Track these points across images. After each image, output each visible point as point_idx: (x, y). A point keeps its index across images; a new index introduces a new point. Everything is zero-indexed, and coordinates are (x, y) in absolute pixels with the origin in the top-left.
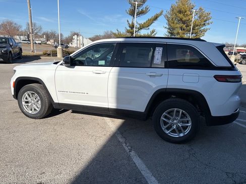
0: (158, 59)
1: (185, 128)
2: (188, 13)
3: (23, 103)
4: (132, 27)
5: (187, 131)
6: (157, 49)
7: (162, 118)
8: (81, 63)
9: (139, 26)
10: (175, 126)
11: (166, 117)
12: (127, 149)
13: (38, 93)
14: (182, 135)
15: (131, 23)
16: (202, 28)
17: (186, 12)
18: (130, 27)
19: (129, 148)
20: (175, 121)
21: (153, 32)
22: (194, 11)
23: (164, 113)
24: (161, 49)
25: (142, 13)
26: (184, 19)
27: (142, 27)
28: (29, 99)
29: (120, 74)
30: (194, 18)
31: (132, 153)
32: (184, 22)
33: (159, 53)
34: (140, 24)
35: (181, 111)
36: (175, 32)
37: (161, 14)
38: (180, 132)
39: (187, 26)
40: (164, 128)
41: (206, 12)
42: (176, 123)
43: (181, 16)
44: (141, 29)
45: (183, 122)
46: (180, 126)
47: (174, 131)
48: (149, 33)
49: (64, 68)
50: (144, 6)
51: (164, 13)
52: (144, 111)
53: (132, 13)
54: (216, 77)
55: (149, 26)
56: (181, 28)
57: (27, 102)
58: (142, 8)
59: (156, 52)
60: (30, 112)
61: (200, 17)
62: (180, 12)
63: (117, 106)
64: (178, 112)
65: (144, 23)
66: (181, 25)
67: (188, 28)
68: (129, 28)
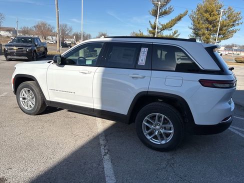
0: (142, 60)
1: (168, 135)
2: (215, 13)
3: (21, 99)
4: (154, 28)
5: (169, 139)
7: (144, 122)
8: (73, 63)
9: (161, 27)
10: (157, 132)
11: (148, 122)
12: (103, 152)
13: (33, 90)
14: (163, 142)
15: (153, 24)
16: (231, 29)
17: (213, 11)
18: (152, 27)
19: (106, 151)
20: (158, 127)
21: (175, 33)
22: (222, 10)
23: (146, 118)
24: (146, 49)
25: (165, 13)
26: (210, 19)
27: (164, 28)
28: (26, 96)
29: (104, 74)
30: (222, 18)
31: (107, 157)
32: (210, 23)
33: (144, 53)
34: (162, 25)
35: (163, 116)
36: (200, 32)
37: (185, 14)
38: (162, 139)
39: (214, 27)
40: (146, 133)
41: (236, 11)
42: (158, 128)
43: (207, 15)
44: (163, 29)
45: (165, 128)
46: (162, 132)
47: (155, 137)
48: (172, 34)
50: (168, 6)
51: (188, 13)
52: (126, 114)
53: (155, 14)
54: (202, 81)
55: (172, 27)
56: (207, 29)
57: (24, 99)
58: (165, 8)
60: (26, 108)
61: (228, 17)
62: (206, 11)
64: (160, 117)
65: (167, 24)
66: (207, 25)
67: (215, 29)
68: (151, 29)
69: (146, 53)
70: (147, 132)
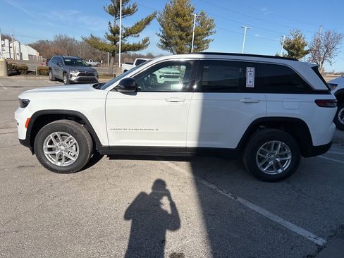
0: (250, 82)
1: (283, 162)
2: (188, 17)
3: (46, 152)
4: (116, 32)
5: (286, 166)
6: (248, 69)
7: (258, 153)
9: (124, 31)
10: (272, 161)
11: (262, 152)
12: (228, 196)
14: (280, 171)
15: (114, 27)
16: (205, 39)
17: (185, 16)
19: (230, 194)
22: (195, 15)
23: (261, 148)
24: (253, 69)
26: (184, 24)
28: (57, 145)
31: (239, 199)
32: (183, 30)
33: (251, 74)
35: (280, 143)
37: (154, 16)
38: (278, 167)
39: (187, 35)
40: (259, 165)
41: (209, 17)
42: (273, 157)
43: (179, 20)
44: (128, 35)
45: (281, 156)
46: (279, 160)
47: (271, 168)
48: (141, 42)
49: (118, 94)
50: (131, 3)
52: (235, 147)
53: (114, 12)
54: (317, 102)
55: (139, 32)
57: (50, 149)
58: (128, 5)
59: (248, 74)
60: (59, 164)
61: (201, 24)
62: (177, 15)
63: (199, 144)
64: (276, 145)
65: (132, 28)
66: (180, 33)
67: (189, 37)
68: (110, 34)
69: (253, 73)
70: (262, 164)
